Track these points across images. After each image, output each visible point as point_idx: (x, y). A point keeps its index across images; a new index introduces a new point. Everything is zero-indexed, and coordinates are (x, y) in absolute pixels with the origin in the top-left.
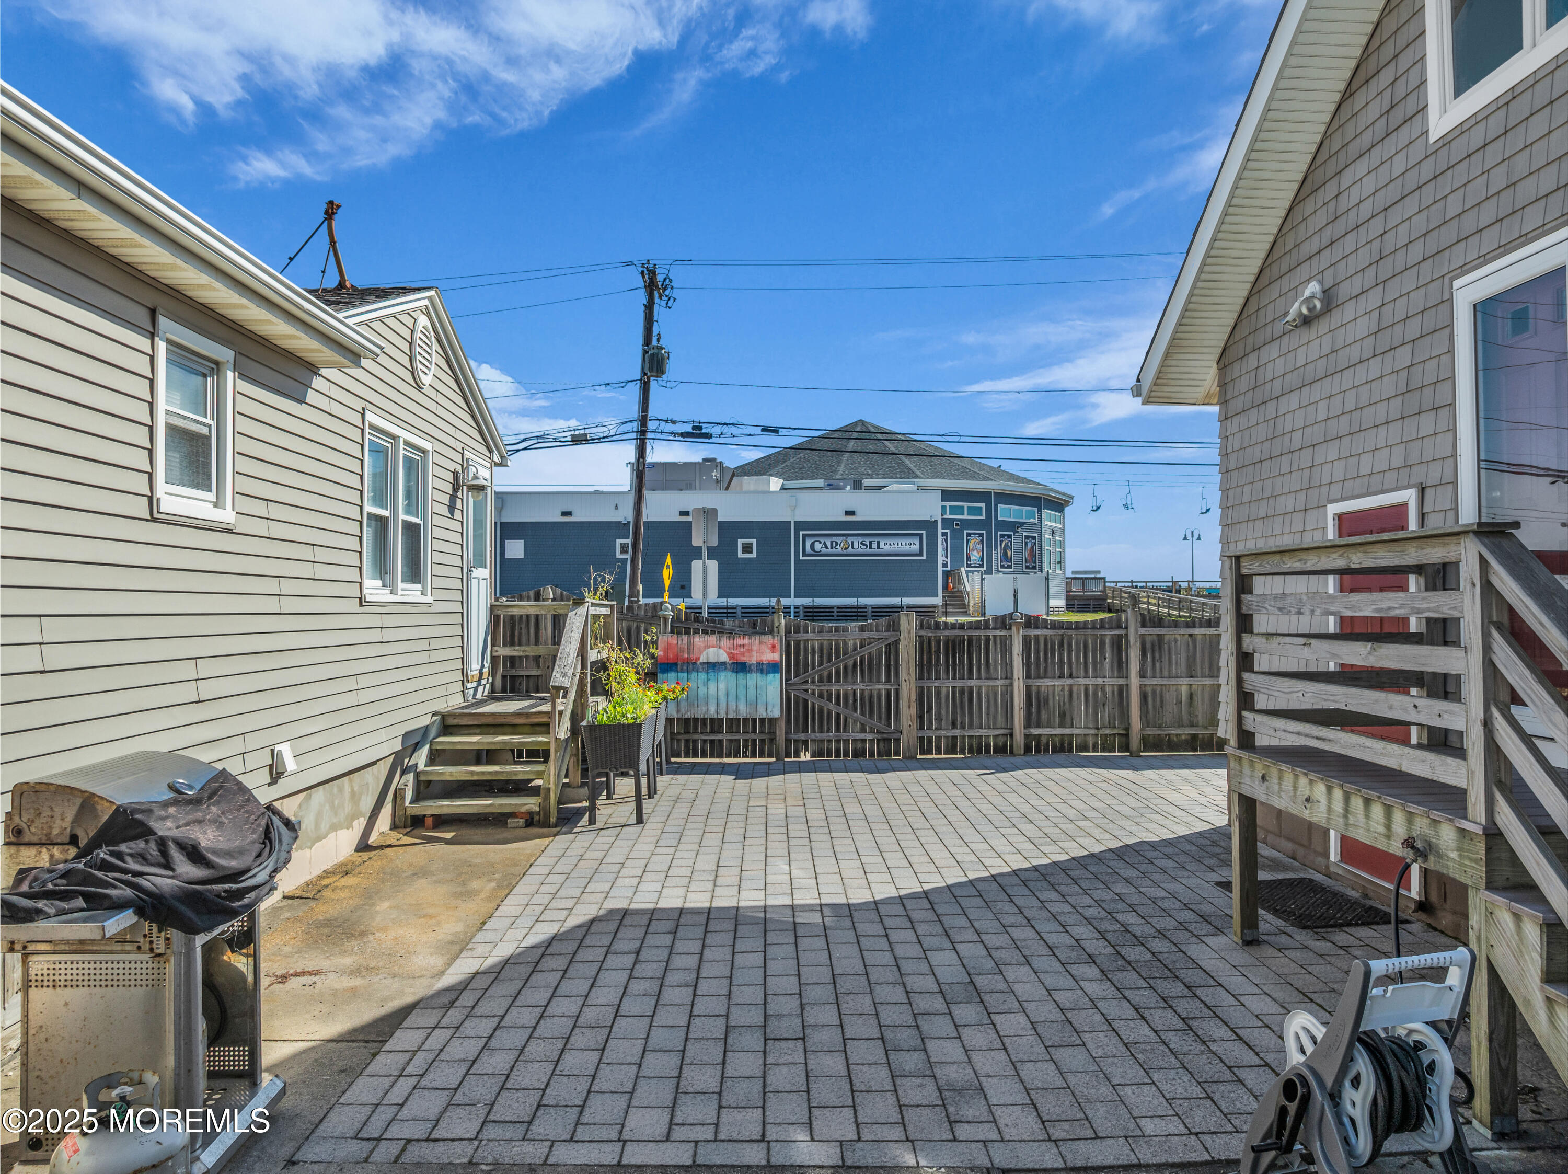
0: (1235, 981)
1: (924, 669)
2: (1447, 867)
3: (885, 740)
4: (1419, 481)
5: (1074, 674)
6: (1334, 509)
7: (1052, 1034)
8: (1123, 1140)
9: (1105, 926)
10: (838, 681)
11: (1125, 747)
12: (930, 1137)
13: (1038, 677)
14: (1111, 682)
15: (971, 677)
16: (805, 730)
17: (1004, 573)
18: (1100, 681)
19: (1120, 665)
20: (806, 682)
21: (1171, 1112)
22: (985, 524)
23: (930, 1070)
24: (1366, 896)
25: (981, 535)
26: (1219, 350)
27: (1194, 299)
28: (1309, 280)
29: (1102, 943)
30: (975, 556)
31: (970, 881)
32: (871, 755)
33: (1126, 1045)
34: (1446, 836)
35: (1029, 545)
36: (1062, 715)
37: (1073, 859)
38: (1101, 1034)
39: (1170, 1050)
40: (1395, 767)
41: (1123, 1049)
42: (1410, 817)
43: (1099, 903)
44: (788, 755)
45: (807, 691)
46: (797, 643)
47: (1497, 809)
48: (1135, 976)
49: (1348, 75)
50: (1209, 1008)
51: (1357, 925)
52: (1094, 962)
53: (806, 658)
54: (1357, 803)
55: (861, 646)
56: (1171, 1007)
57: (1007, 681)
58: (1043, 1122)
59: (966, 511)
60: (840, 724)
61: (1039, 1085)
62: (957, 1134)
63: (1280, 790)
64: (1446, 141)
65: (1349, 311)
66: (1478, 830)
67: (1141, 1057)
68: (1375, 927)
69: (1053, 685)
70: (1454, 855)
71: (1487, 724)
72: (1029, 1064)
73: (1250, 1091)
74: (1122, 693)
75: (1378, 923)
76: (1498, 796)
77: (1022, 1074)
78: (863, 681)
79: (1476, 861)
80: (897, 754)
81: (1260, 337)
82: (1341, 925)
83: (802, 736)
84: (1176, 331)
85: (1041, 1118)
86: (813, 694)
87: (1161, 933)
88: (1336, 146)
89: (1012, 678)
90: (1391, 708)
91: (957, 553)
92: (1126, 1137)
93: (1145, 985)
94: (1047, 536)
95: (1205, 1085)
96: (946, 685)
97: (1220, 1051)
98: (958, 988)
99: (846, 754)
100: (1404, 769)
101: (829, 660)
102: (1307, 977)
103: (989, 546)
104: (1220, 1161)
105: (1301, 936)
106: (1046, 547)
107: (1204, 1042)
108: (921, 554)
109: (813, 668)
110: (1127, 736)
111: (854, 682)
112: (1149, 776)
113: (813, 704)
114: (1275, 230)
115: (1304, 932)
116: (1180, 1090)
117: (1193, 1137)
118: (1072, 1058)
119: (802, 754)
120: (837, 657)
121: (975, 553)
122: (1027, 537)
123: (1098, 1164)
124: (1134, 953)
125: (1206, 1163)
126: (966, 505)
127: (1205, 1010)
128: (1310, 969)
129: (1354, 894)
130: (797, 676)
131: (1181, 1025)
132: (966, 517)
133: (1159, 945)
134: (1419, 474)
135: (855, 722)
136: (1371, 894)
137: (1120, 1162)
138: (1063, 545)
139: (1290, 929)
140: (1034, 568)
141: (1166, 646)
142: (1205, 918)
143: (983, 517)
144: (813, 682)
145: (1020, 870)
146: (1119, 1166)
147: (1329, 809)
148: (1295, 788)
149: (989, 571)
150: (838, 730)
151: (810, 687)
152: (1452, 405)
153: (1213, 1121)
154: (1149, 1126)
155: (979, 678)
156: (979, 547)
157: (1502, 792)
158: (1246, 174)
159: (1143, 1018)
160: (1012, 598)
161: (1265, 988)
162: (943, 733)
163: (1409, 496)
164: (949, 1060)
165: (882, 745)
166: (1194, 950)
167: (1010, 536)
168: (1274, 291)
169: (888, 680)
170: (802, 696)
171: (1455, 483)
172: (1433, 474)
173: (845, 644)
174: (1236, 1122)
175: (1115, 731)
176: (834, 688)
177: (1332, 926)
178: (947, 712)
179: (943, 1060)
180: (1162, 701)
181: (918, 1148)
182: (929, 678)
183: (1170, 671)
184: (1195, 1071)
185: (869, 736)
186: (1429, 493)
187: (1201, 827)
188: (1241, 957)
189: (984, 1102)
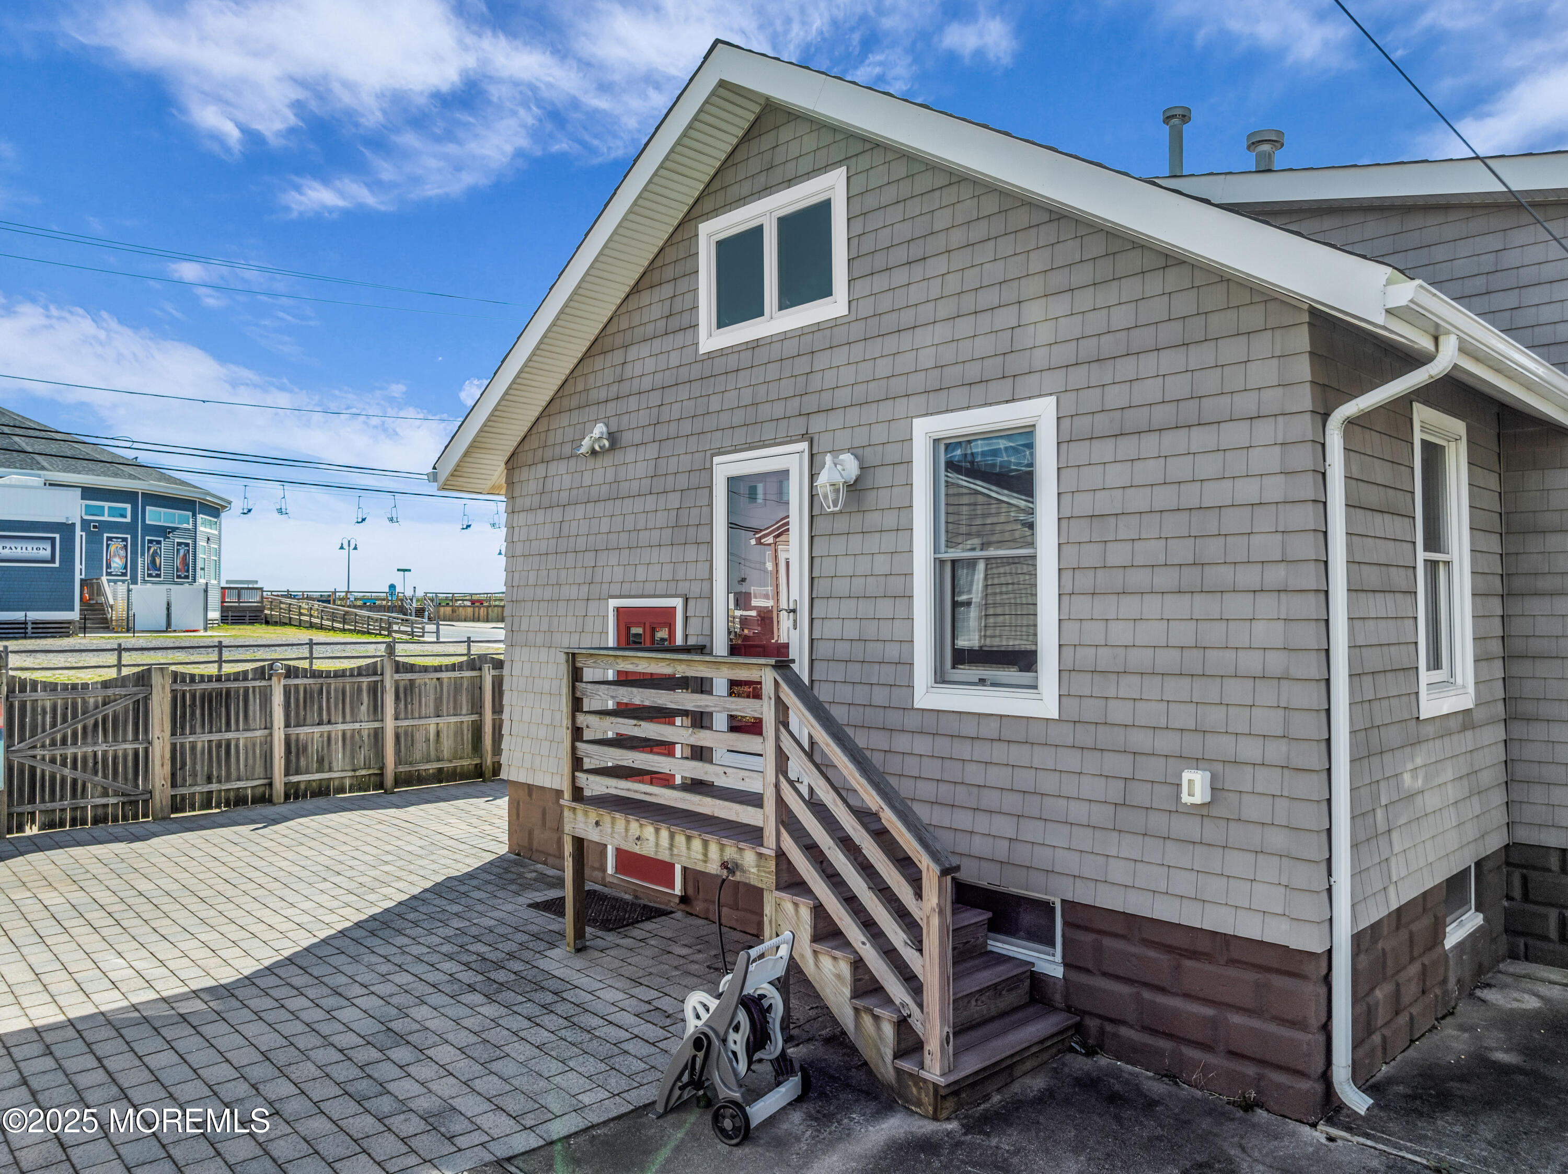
0: (583, 981)
1: (178, 724)
2: (749, 878)
3: (131, 802)
4: (684, 592)
5: (333, 720)
6: (613, 603)
7: (479, 1052)
8: (574, 1113)
9: (465, 958)
10: (75, 743)
11: (380, 786)
12: (441, 1154)
13: (298, 725)
14: (367, 726)
15: (228, 729)
16: (32, 800)
17: (153, 583)
18: (357, 726)
19: (376, 710)
20: (34, 747)
21: (595, 1085)
22: (131, 528)
23: (404, 1107)
24: (636, 897)
25: (125, 540)
26: (509, 454)
27: (497, 413)
28: (596, 421)
29: (471, 973)
30: (117, 563)
31: (323, 940)
32: (115, 820)
33: (537, 1047)
34: (749, 858)
35: (182, 552)
36: (321, 761)
37: (400, 903)
38: (516, 1044)
39: (570, 1043)
40: (710, 814)
41: (538, 1051)
42: (722, 847)
43: (447, 939)
44: (10, 831)
45: (34, 757)
46: (23, 705)
47: (782, 839)
48: (513, 994)
49: (637, 276)
50: (578, 1006)
51: (642, 921)
52: (475, 990)
53: (34, 719)
54: (680, 839)
55: (104, 704)
56: (552, 1011)
57: (267, 732)
58: (514, 1118)
59: (107, 512)
60: (77, 789)
61: (495, 1093)
62: (459, 1144)
63: (613, 832)
64: (710, 356)
65: (630, 455)
66: (773, 854)
67: (553, 1053)
68: (654, 920)
69: (311, 733)
70: (754, 870)
71: (777, 786)
72: (477, 1080)
73: (635, 1056)
74: (377, 736)
75: (655, 917)
76: (783, 830)
77: (477, 1089)
78: (105, 740)
79: (769, 873)
80: (145, 815)
81: (549, 454)
82: (633, 924)
83: (29, 808)
84: (477, 436)
85: (511, 1116)
86: (43, 759)
87: (511, 955)
88: (624, 325)
89: (271, 728)
90: (706, 773)
91: (93, 558)
92: (575, 1111)
93: (525, 1000)
94: (202, 543)
95: (606, 1061)
96: (202, 739)
97: (602, 1035)
98: (381, 1036)
99: (84, 822)
100: (716, 815)
101: (65, 720)
102: (630, 967)
103: (134, 552)
104: (640, 1107)
105: (611, 937)
106: (200, 555)
107: (589, 1032)
108: (53, 560)
109: (44, 731)
110: (381, 775)
111: (95, 743)
112: (413, 812)
113: (43, 772)
114: (568, 372)
115: (610, 933)
116: (592, 1069)
117: (617, 1097)
118: (505, 1067)
119: (27, 828)
120: (75, 716)
121: (117, 560)
122: (179, 544)
123: (567, 1134)
124: (501, 976)
125: (632, 1111)
126: (107, 505)
127: (576, 1008)
128: (629, 961)
129: (628, 897)
130: (22, 740)
131: (566, 1023)
132: (106, 518)
133: (517, 966)
134: (683, 587)
135: (95, 786)
136: (642, 896)
137: (580, 1128)
138: (218, 553)
139: (600, 933)
140: (187, 577)
141: (417, 690)
142: (536, 937)
143: (128, 520)
144: (43, 746)
145: (360, 922)
146: (581, 1131)
147: (657, 845)
148: (627, 830)
149: (134, 581)
150: (74, 795)
151: (39, 752)
152: (710, 543)
153: (624, 1084)
154: (586, 1099)
155: (238, 730)
156: (122, 553)
157: (784, 828)
158: (555, 328)
159: (538, 1025)
160: (165, 612)
161: (607, 982)
162: (198, 789)
163: (678, 603)
164: (414, 1095)
165: (128, 807)
166: (543, 964)
167: (159, 542)
168: (564, 419)
169: (136, 738)
170: (28, 763)
171: (711, 598)
172: (695, 589)
173: (84, 702)
174: (638, 1079)
175: (371, 772)
176: (70, 751)
177: (627, 925)
178: (202, 767)
179: (409, 1096)
180: (413, 741)
181: (437, 1164)
182: (183, 733)
183: (420, 712)
184: (595, 1054)
185: (112, 800)
186: (691, 603)
187: (489, 857)
188: (579, 962)
189: (463, 1118)
